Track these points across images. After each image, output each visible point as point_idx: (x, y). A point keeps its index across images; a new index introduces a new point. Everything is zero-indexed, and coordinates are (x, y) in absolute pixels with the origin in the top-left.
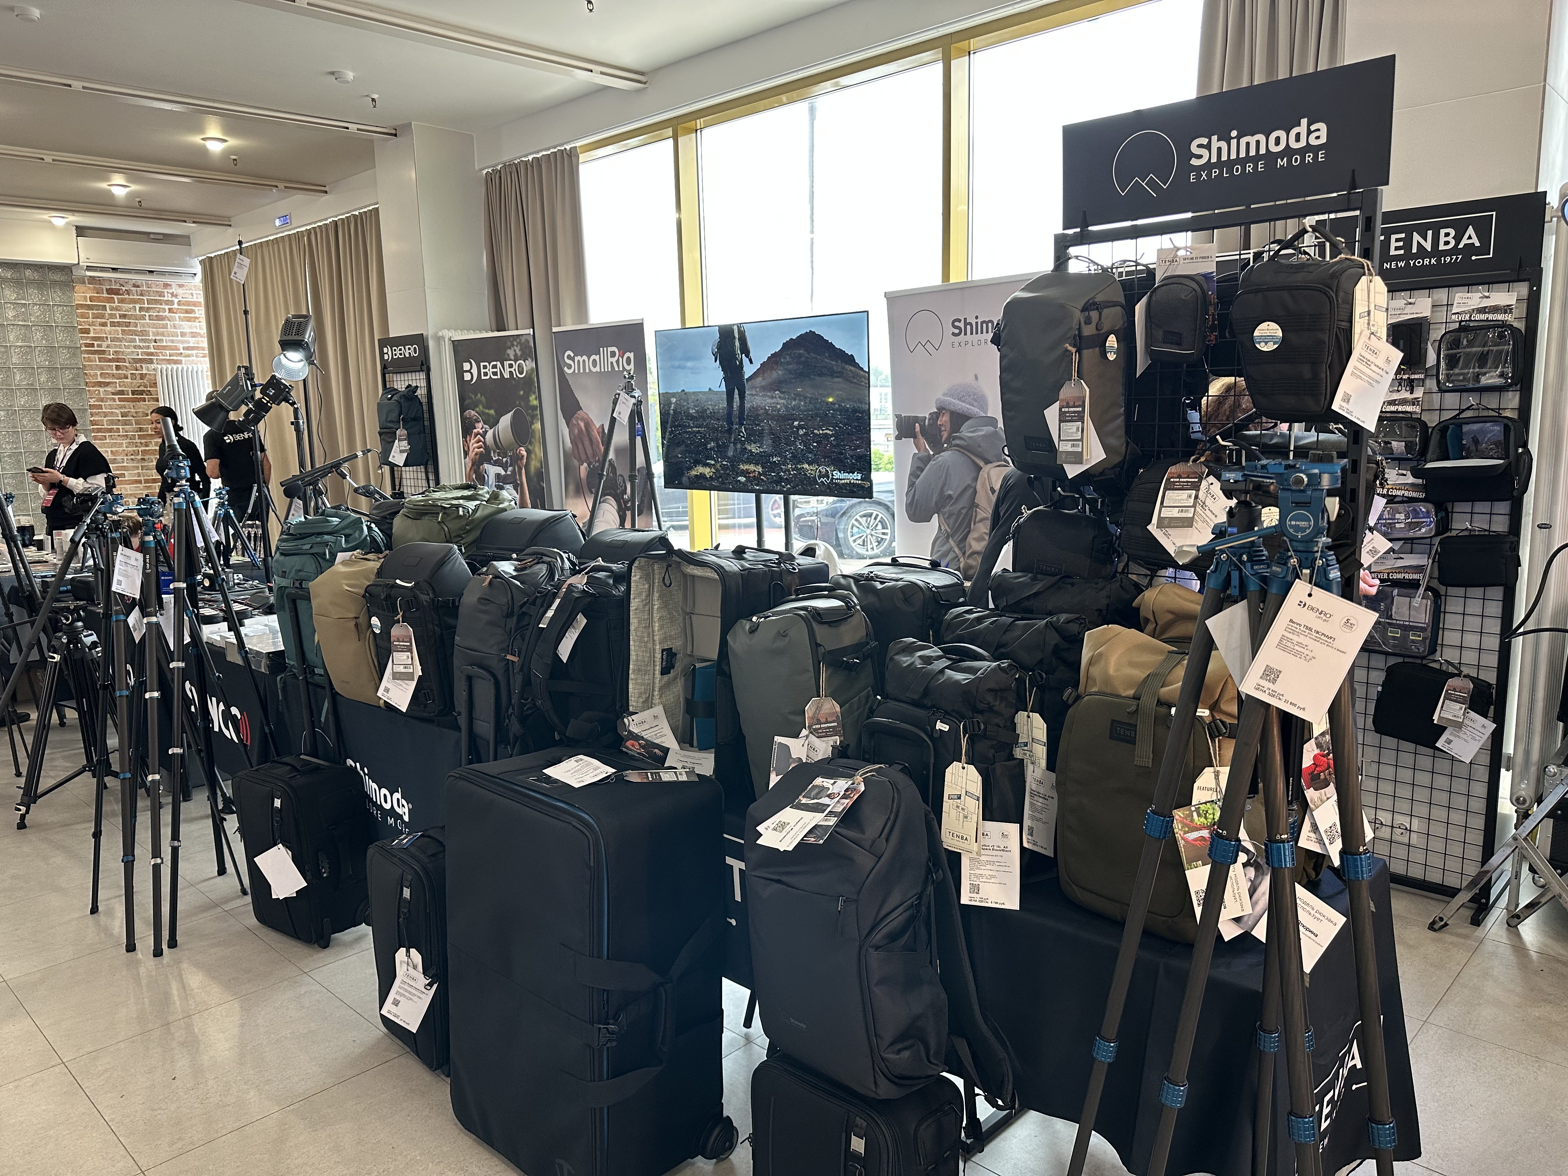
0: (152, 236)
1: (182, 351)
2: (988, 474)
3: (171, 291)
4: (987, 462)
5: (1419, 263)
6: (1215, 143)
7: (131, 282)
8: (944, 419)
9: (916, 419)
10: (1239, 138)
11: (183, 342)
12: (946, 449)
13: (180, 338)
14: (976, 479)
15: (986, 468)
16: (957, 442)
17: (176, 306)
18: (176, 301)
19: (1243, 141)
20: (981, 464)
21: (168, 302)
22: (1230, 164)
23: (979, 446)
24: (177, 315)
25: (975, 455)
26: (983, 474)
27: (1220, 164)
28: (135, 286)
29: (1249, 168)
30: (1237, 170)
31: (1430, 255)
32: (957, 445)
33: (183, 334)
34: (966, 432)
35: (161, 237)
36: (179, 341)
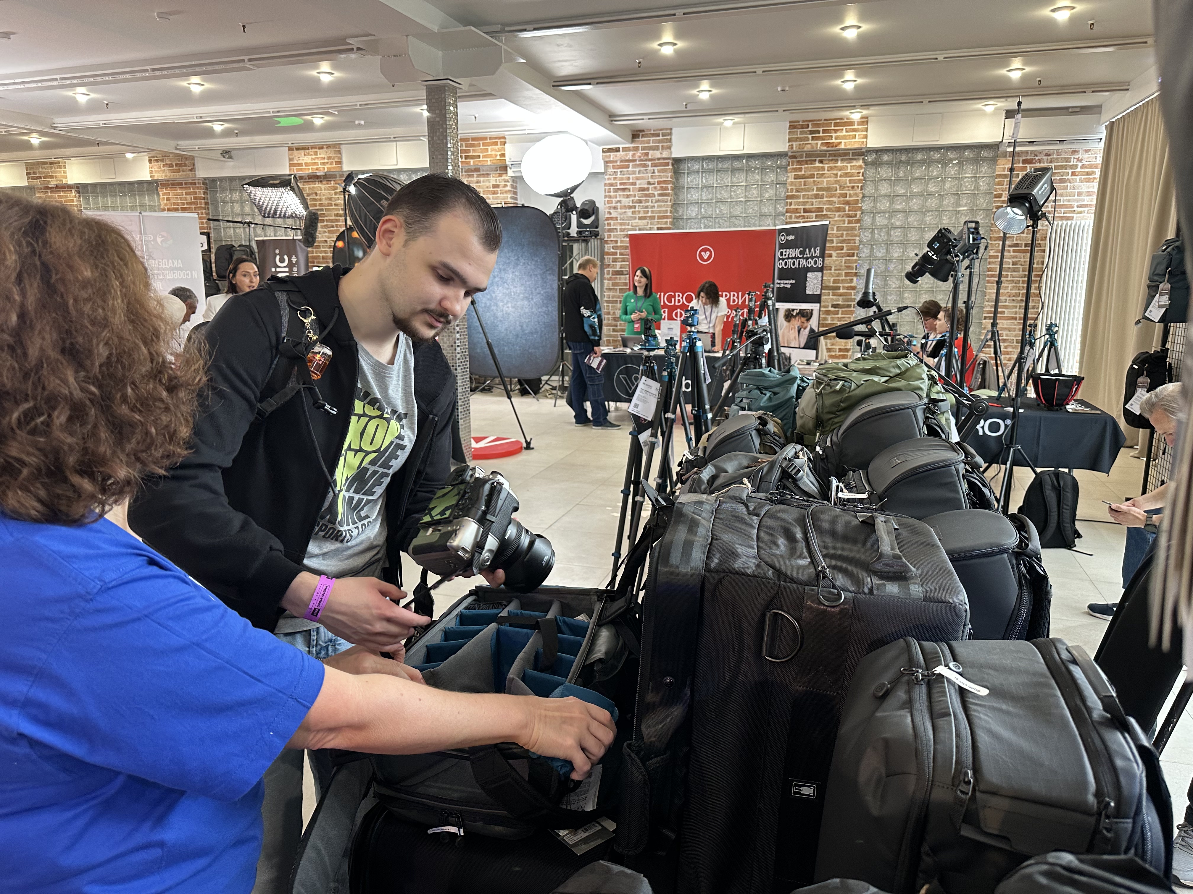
0: (1070, 110)
1: (1075, 208)
3: (1077, 157)
7: (1044, 153)
11: (1078, 201)
13: (1076, 197)
17: (1079, 169)
18: (1080, 164)
21: (1072, 167)
24: (1078, 178)
28: (1047, 155)
33: (1080, 194)
35: (1078, 110)
36: (1074, 200)
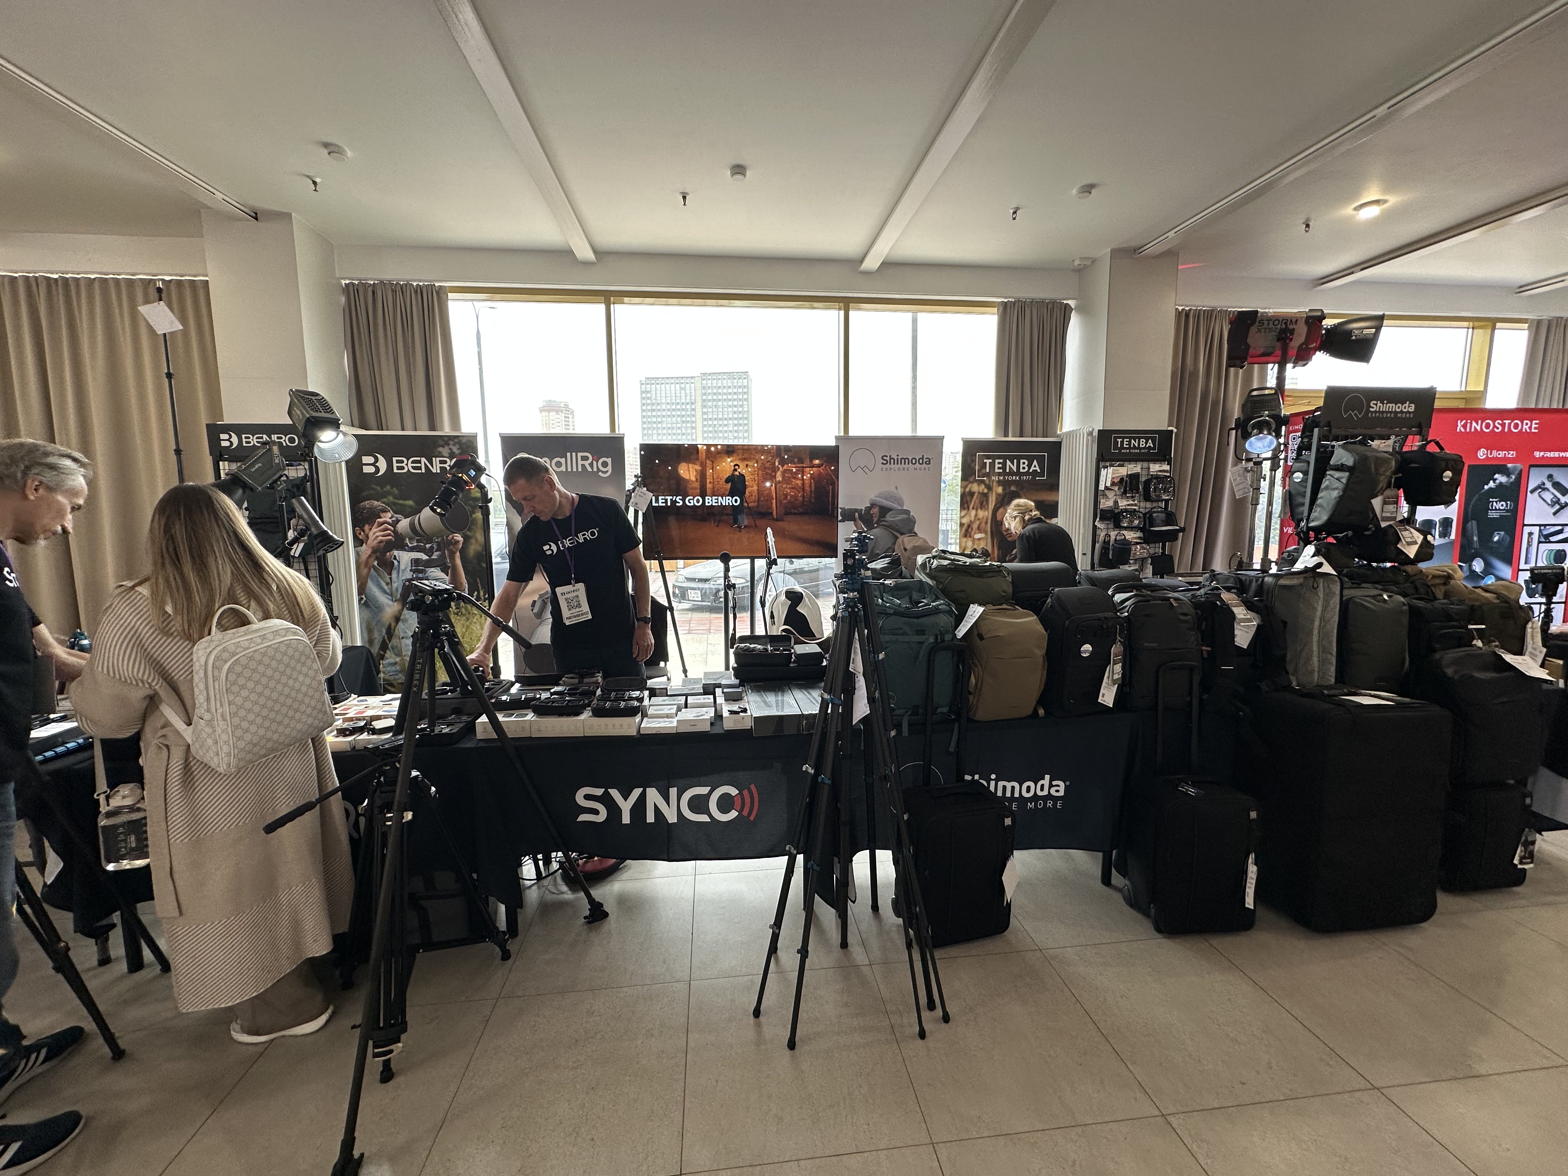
2: (903, 541)
4: (902, 534)
5: (1133, 451)
6: (1379, 404)
8: (875, 511)
9: (856, 510)
10: (1387, 404)
12: (876, 527)
14: (894, 543)
15: (901, 538)
16: (883, 523)
19: (1388, 405)
20: (898, 535)
22: (1383, 412)
23: (897, 525)
25: (894, 530)
26: (900, 540)
27: (1379, 412)
29: (1389, 415)
30: (1385, 415)
31: (1137, 448)
32: (883, 525)
34: (889, 517)
